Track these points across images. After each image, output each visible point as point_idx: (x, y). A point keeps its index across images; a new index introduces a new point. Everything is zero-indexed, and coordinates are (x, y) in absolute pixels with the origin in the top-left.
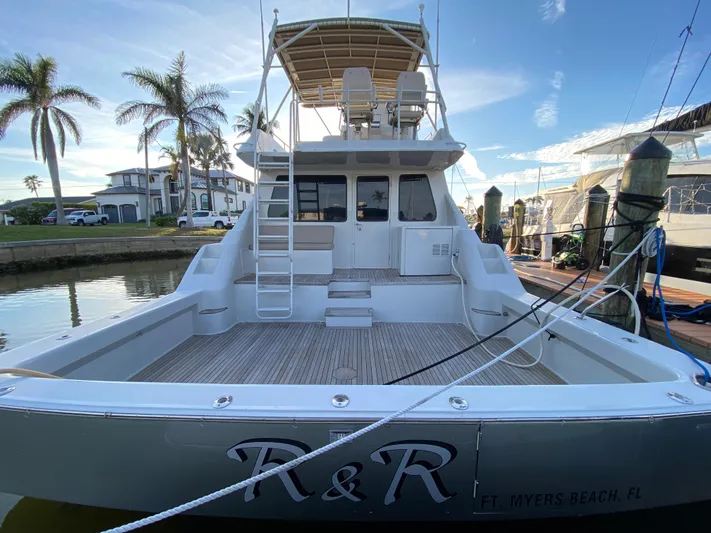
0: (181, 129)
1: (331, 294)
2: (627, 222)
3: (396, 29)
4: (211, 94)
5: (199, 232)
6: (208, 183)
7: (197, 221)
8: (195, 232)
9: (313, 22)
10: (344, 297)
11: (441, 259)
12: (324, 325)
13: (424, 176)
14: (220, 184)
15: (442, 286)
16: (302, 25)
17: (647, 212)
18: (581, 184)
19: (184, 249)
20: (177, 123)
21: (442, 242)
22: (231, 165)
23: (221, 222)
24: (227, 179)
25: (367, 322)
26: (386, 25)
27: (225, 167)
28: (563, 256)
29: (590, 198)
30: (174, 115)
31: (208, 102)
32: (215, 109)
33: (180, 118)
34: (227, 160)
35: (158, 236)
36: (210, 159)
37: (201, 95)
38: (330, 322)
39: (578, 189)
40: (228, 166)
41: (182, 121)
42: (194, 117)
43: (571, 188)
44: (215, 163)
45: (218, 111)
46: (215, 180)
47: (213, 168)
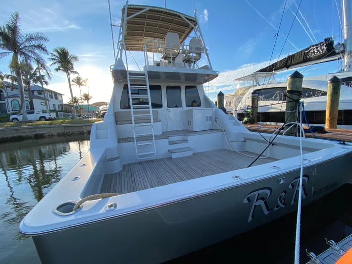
0: (15, 58)
1: (170, 143)
2: (292, 100)
3: (186, 18)
4: (37, 39)
5: (34, 123)
6: (29, 93)
7: (30, 117)
8: (31, 124)
9: (148, 6)
10: (176, 143)
11: (209, 122)
12: (171, 158)
13: (195, 87)
14: (36, 94)
15: (215, 134)
16: (142, 7)
17: (299, 97)
18: (238, 92)
19: (24, 134)
20: (12, 54)
21: (209, 115)
22: (46, 83)
23: (44, 117)
24: (41, 91)
25: (190, 153)
26: (181, 15)
27: (42, 84)
28: (246, 119)
29: (253, 96)
30: (10, 50)
31: (34, 43)
32: (40, 47)
33: (15, 51)
34: (43, 79)
35: (3, 128)
36: (30, 78)
37: (30, 39)
38: (174, 156)
39: (237, 94)
40: (44, 83)
41: (16, 54)
42: (24, 51)
43: (234, 94)
44: (34, 81)
45: (42, 48)
46: (33, 91)
47: (32, 84)
